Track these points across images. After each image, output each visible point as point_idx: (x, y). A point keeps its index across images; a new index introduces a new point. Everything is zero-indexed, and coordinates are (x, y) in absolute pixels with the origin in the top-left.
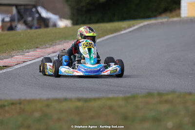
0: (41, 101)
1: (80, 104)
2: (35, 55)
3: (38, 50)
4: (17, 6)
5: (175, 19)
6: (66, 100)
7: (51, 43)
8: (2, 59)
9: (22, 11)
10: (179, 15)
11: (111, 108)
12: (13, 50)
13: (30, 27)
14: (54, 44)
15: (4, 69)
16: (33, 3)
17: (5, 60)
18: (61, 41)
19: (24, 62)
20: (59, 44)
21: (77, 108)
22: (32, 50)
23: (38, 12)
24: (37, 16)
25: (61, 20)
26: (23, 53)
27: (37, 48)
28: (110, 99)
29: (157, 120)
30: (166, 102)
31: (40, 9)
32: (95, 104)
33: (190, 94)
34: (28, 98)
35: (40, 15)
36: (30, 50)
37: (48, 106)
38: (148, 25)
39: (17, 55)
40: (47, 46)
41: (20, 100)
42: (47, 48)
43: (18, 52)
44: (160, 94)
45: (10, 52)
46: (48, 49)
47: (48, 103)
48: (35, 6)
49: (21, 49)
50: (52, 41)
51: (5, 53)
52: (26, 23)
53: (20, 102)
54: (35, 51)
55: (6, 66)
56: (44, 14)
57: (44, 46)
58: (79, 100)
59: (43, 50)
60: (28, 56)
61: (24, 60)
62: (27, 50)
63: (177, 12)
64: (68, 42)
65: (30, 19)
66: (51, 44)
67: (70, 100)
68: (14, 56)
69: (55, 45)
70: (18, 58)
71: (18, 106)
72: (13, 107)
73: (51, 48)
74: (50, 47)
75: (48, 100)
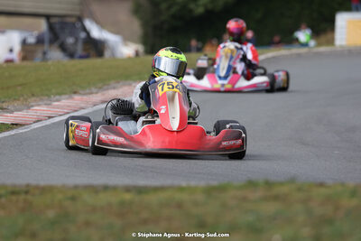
0: (63, 189)
1: (128, 196)
2: (69, 106)
3: (76, 97)
4: (48, 17)
5: (323, 49)
6: (106, 188)
7: (100, 85)
8: (12, 112)
9: (57, 27)
10: (331, 42)
11: (180, 205)
12: (33, 95)
13: (71, 55)
14: (105, 87)
15: (12, 129)
16: (77, 13)
17: (16, 114)
18: (118, 82)
19: (50, 117)
20: (114, 88)
21: (122, 204)
22: (67, 96)
23: (84, 29)
24: (83, 35)
25: (126, 45)
26: (49, 102)
27: (75, 93)
28: (181, 189)
29: (254, 229)
30: (276, 198)
31: (89, 24)
32: (153, 199)
33: (321, 185)
34: (42, 183)
35: (88, 33)
36: (63, 97)
37: (73, 199)
38: (274, 57)
39: (39, 105)
40: (94, 90)
41: (28, 186)
42: (91, 93)
43: (41, 100)
44: (269, 184)
45: (26, 100)
46: (94, 95)
47: (74, 193)
48: (80, 19)
49: (47, 95)
50: (103, 82)
51: (19, 100)
52: (63, 48)
53: (27, 190)
54: (71, 98)
55: (16, 124)
56: (96, 32)
57: (87, 91)
58: (128, 189)
59: (85, 97)
60: (58, 107)
61: (49, 114)
62: (57, 97)
63: (329, 36)
64: (130, 85)
65: (70, 40)
66: (100, 88)
67: (114, 188)
68: (32, 106)
69: (108, 89)
70: (40, 109)
71: (22, 197)
72: (14, 198)
73: (99, 94)
74: (97, 93)
75: (76, 187)
